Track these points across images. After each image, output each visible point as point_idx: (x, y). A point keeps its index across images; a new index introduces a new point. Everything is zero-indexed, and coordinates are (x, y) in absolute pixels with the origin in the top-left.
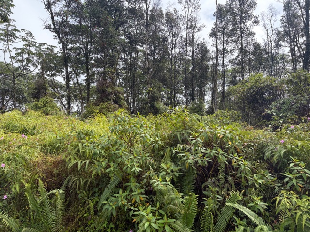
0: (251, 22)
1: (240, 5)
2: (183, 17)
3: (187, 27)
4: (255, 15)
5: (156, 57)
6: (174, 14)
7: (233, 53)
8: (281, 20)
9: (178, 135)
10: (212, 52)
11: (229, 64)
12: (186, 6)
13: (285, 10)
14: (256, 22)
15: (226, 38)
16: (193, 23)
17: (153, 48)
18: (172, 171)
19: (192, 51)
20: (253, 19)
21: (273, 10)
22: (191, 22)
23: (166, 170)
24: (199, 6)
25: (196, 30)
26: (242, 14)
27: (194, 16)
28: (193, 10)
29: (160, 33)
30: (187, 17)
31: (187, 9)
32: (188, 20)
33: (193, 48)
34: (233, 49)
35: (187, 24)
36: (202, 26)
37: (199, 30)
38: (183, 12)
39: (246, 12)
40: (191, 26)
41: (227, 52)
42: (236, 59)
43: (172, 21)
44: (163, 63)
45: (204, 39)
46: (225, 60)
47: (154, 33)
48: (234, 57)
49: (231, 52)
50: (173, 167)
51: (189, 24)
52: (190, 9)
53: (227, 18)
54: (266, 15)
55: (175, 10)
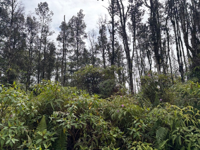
0: (83, 36)
1: (77, 25)
2: (40, 24)
3: (42, 31)
4: (85, 32)
5: (16, 47)
6: (33, 20)
7: (71, 53)
8: (98, 39)
9: (51, 103)
10: (58, 50)
11: (68, 59)
12: (42, 17)
13: (100, 33)
14: (86, 36)
15: (67, 43)
16: (46, 29)
17: (13, 40)
18: (49, 137)
19: (44, 47)
20: (84, 34)
21: (94, 32)
22: (45, 28)
23: (42, 137)
24: (51, 20)
25: (48, 34)
26: (78, 30)
27: (47, 25)
28: (47, 21)
29: (21, 31)
30: (42, 24)
31: (42, 19)
32: (43, 27)
33: (45, 45)
34: (71, 50)
35: (42, 29)
36: (53, 32)
37: (50, 34)
38: (40, 20)
39: (80, 29)
40: (45, 31)
41: (68, 51)
42: (73, 57)
43: (31, 24)
44: (21, 52)
45: (53, 41)
46: (66, 56)
47: (16, 30)
48: (72, 55)
49: (70, 51)
50: (48, 133)
51: (44, 29)
52: (45, 20)
53: (68, 31)
54: (90, 33)
55: (34, 17)
